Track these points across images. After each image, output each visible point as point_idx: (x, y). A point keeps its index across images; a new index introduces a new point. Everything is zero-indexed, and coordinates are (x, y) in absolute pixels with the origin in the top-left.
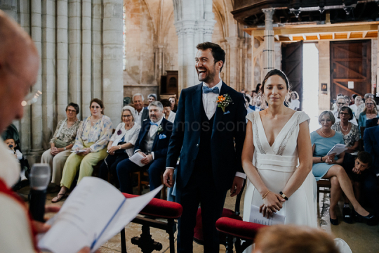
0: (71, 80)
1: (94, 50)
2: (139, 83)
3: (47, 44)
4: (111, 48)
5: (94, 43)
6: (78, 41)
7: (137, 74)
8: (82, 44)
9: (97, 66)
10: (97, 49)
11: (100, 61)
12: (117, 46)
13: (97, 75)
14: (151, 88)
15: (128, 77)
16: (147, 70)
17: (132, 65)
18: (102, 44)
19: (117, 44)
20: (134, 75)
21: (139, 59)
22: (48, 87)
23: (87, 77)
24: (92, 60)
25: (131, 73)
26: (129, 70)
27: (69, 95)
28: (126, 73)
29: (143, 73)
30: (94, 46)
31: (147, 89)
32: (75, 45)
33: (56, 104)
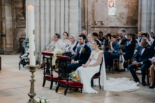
0: (56, 24)
1: (66, 10)
2: (124, 25)
3: (46, 7)
4: (72, 9)
5: (66, 6)
6: (59, 6)
7: (123, 18)
8: (60, 7)
9: (67, 17)
10: (67, 9)
11: (68, 15)
12: (75, 8)
13: (67, 21)
14: (134, 29)
15: (117, 20)
16: (131, 15)
17: (120, 12)
18: (69, 7)
19: (75, 7)
20: (121, 19)
21: (125, 7)
22: (46, 26)
23: (62, 22)
24: (64, 14)
25: (119, 17)
26: (117, 16)
27: (55, 30)
28: (115, 17)
29: (128, 17)
30: (66, 8)
31: (131, 29)
32: (57, 7)
33: (50, 34)
